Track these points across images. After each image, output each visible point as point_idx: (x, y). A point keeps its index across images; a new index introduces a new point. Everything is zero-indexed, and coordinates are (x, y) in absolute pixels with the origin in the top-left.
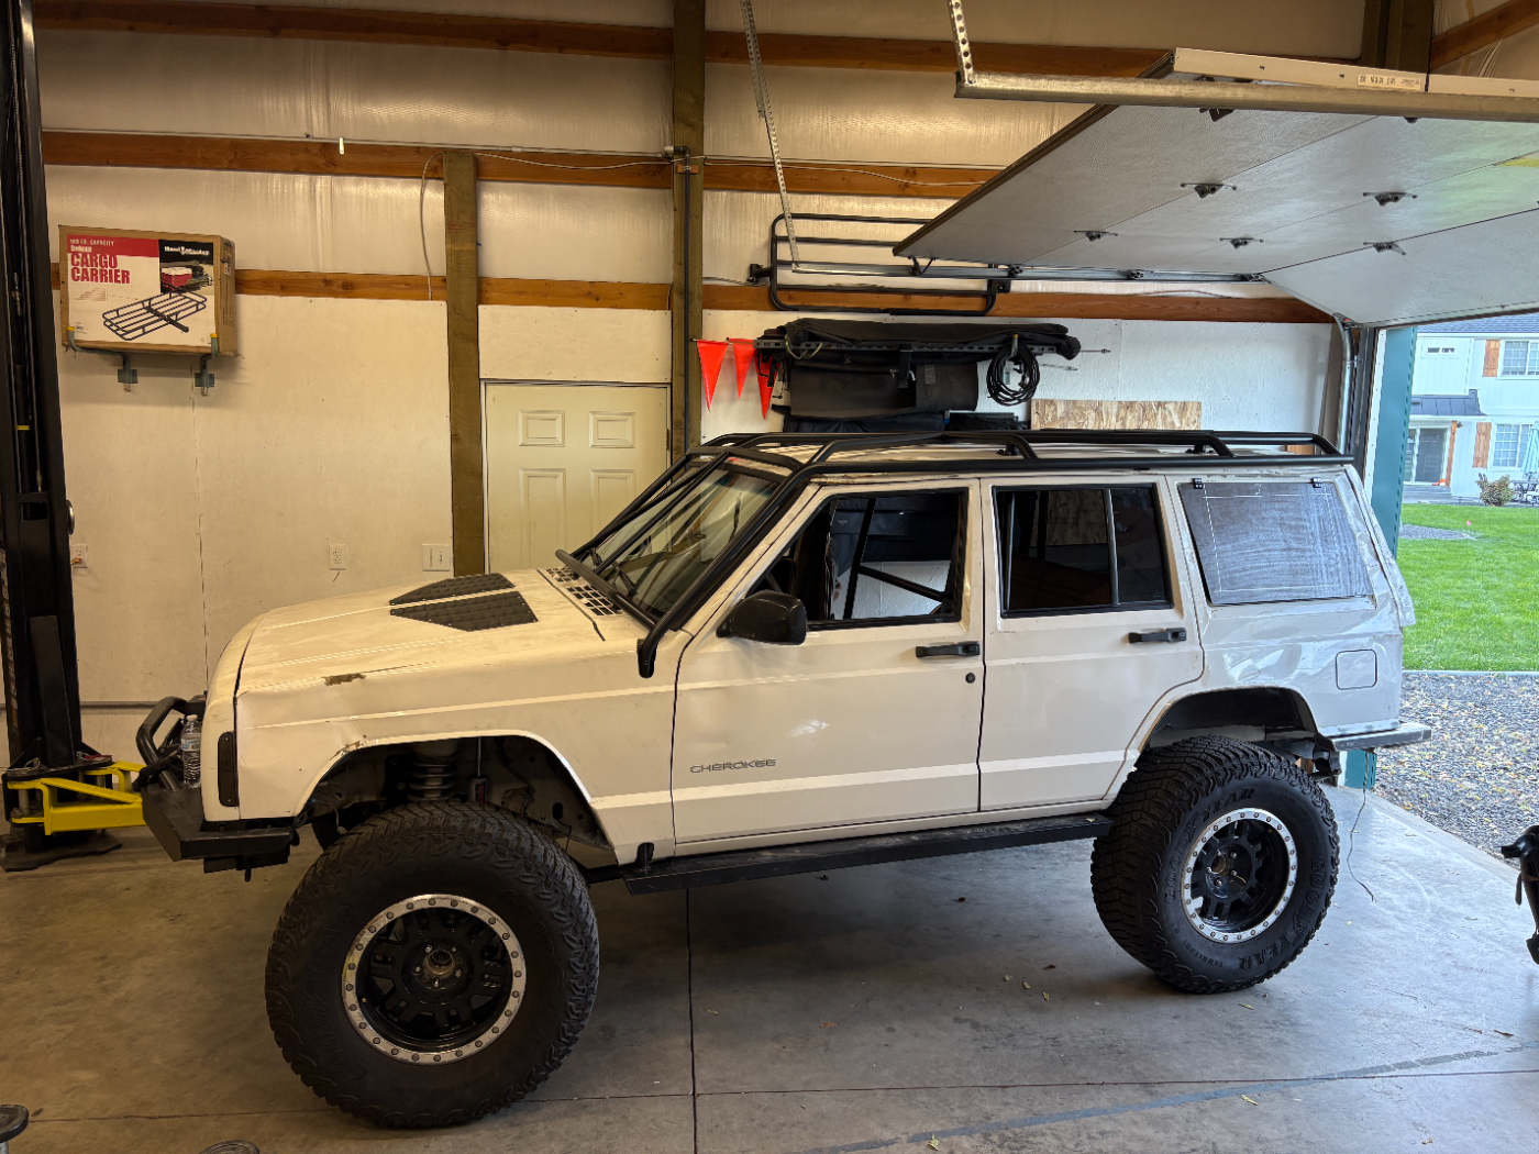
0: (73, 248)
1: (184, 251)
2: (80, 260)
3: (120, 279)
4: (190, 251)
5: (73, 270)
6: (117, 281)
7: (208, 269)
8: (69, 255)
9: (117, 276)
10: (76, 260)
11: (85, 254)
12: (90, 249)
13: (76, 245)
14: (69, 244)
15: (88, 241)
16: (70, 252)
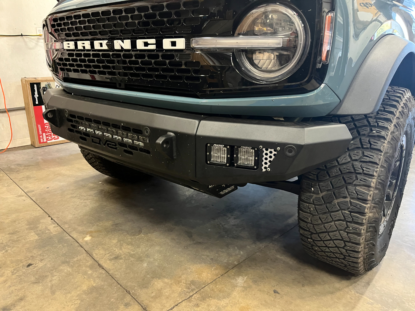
0: (45, 140)
1: (36, 96)
2: (50, 137)
4: (36, 93)
5: (54, 139)
7: (43, 85)
8: (48, 142)
10: (50, 139)
11: (47, 136)
12: (44, 134)
13: (43, 140)
14: (43, 142)
15: (41, 135)
16: (47, 142)
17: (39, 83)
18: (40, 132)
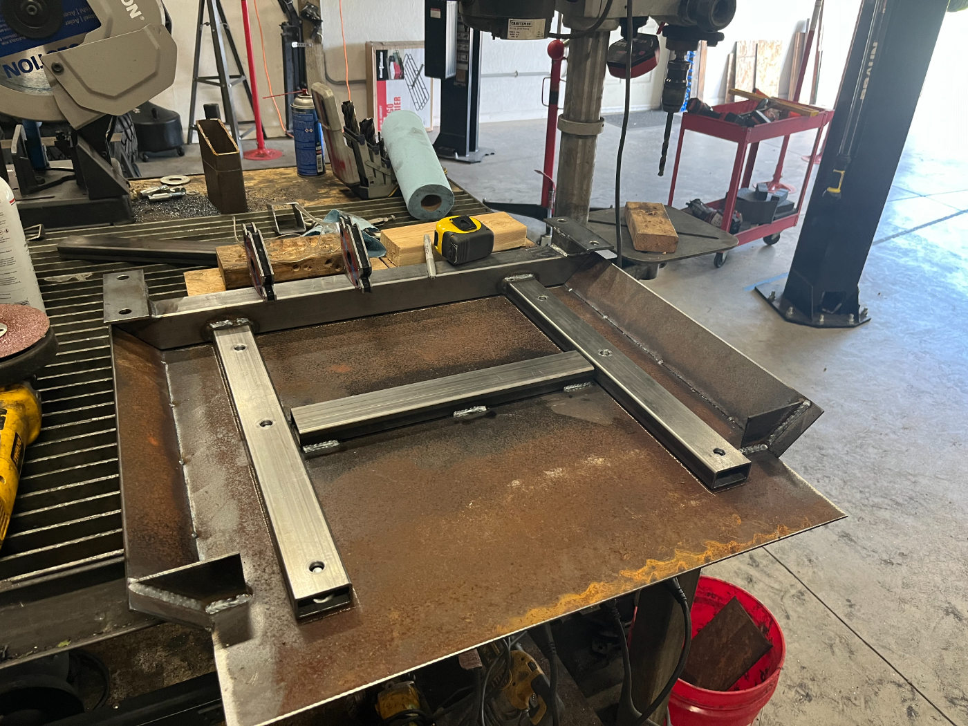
1: (381, 67)
3: (399, 102)
4: (381, 63)
6: (400, 104)
7: (390, 54)
9: (397, 104)
15: (380, 120)
17: (387, 51)
18: (381, 115)
